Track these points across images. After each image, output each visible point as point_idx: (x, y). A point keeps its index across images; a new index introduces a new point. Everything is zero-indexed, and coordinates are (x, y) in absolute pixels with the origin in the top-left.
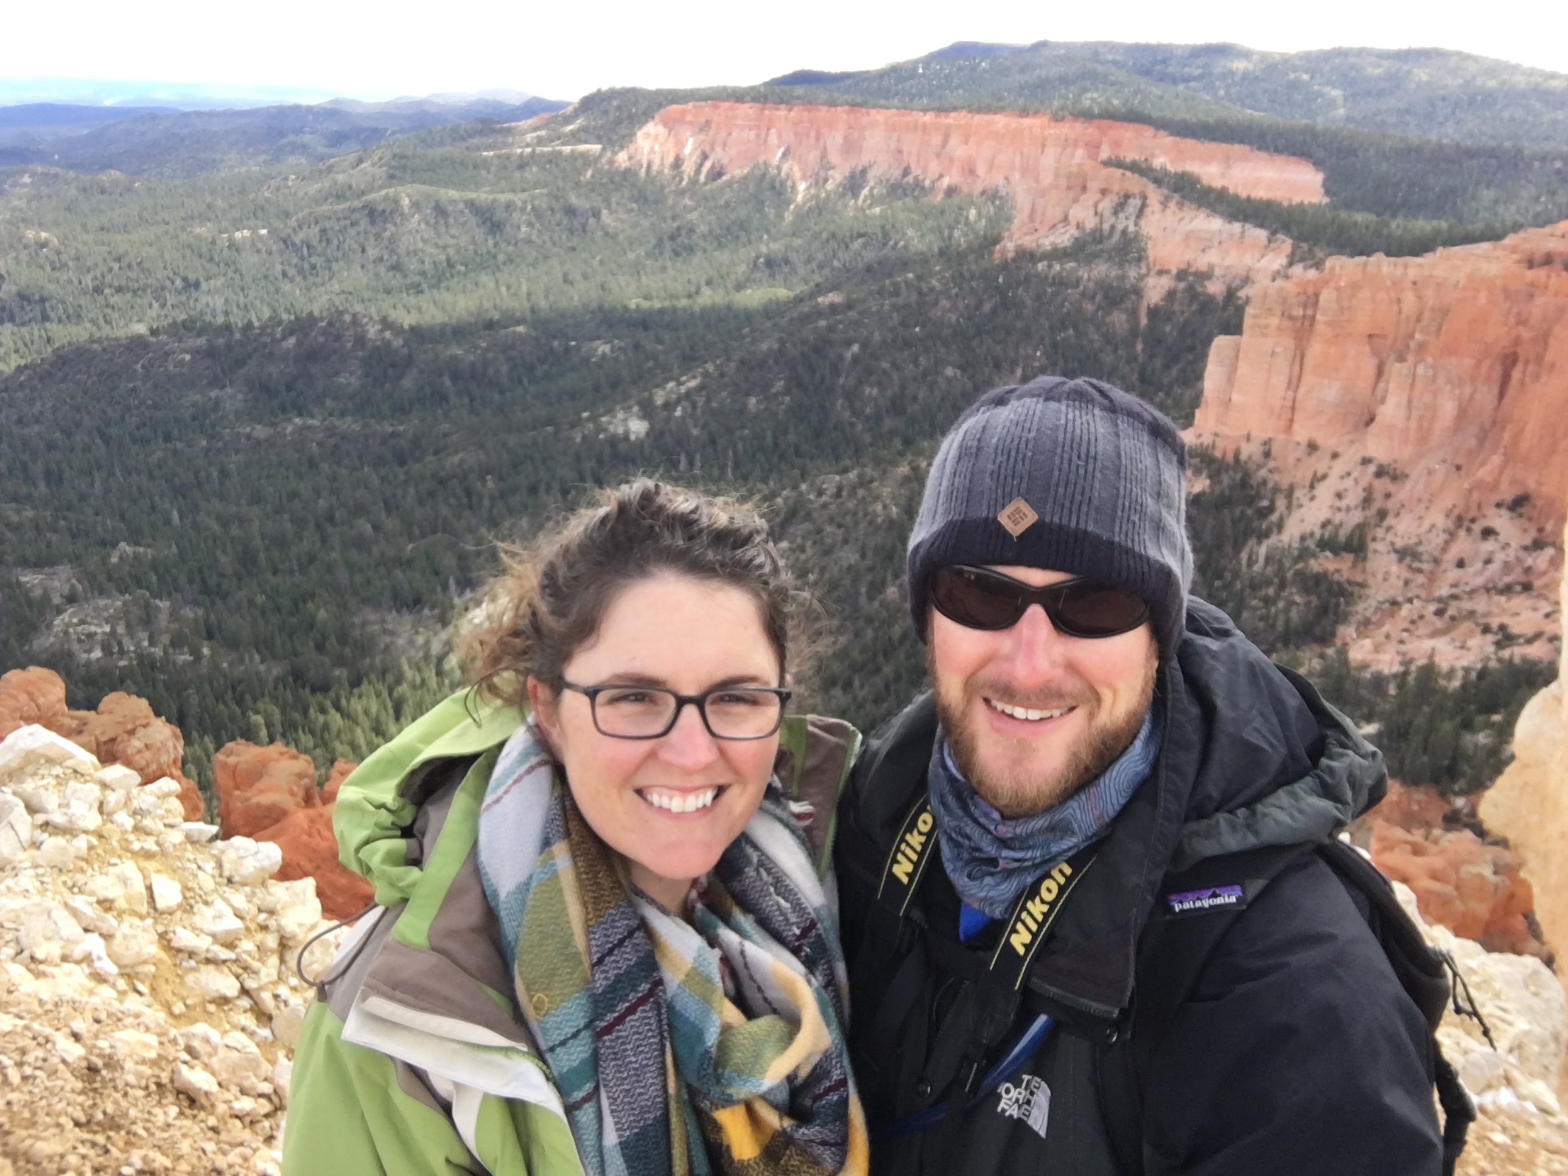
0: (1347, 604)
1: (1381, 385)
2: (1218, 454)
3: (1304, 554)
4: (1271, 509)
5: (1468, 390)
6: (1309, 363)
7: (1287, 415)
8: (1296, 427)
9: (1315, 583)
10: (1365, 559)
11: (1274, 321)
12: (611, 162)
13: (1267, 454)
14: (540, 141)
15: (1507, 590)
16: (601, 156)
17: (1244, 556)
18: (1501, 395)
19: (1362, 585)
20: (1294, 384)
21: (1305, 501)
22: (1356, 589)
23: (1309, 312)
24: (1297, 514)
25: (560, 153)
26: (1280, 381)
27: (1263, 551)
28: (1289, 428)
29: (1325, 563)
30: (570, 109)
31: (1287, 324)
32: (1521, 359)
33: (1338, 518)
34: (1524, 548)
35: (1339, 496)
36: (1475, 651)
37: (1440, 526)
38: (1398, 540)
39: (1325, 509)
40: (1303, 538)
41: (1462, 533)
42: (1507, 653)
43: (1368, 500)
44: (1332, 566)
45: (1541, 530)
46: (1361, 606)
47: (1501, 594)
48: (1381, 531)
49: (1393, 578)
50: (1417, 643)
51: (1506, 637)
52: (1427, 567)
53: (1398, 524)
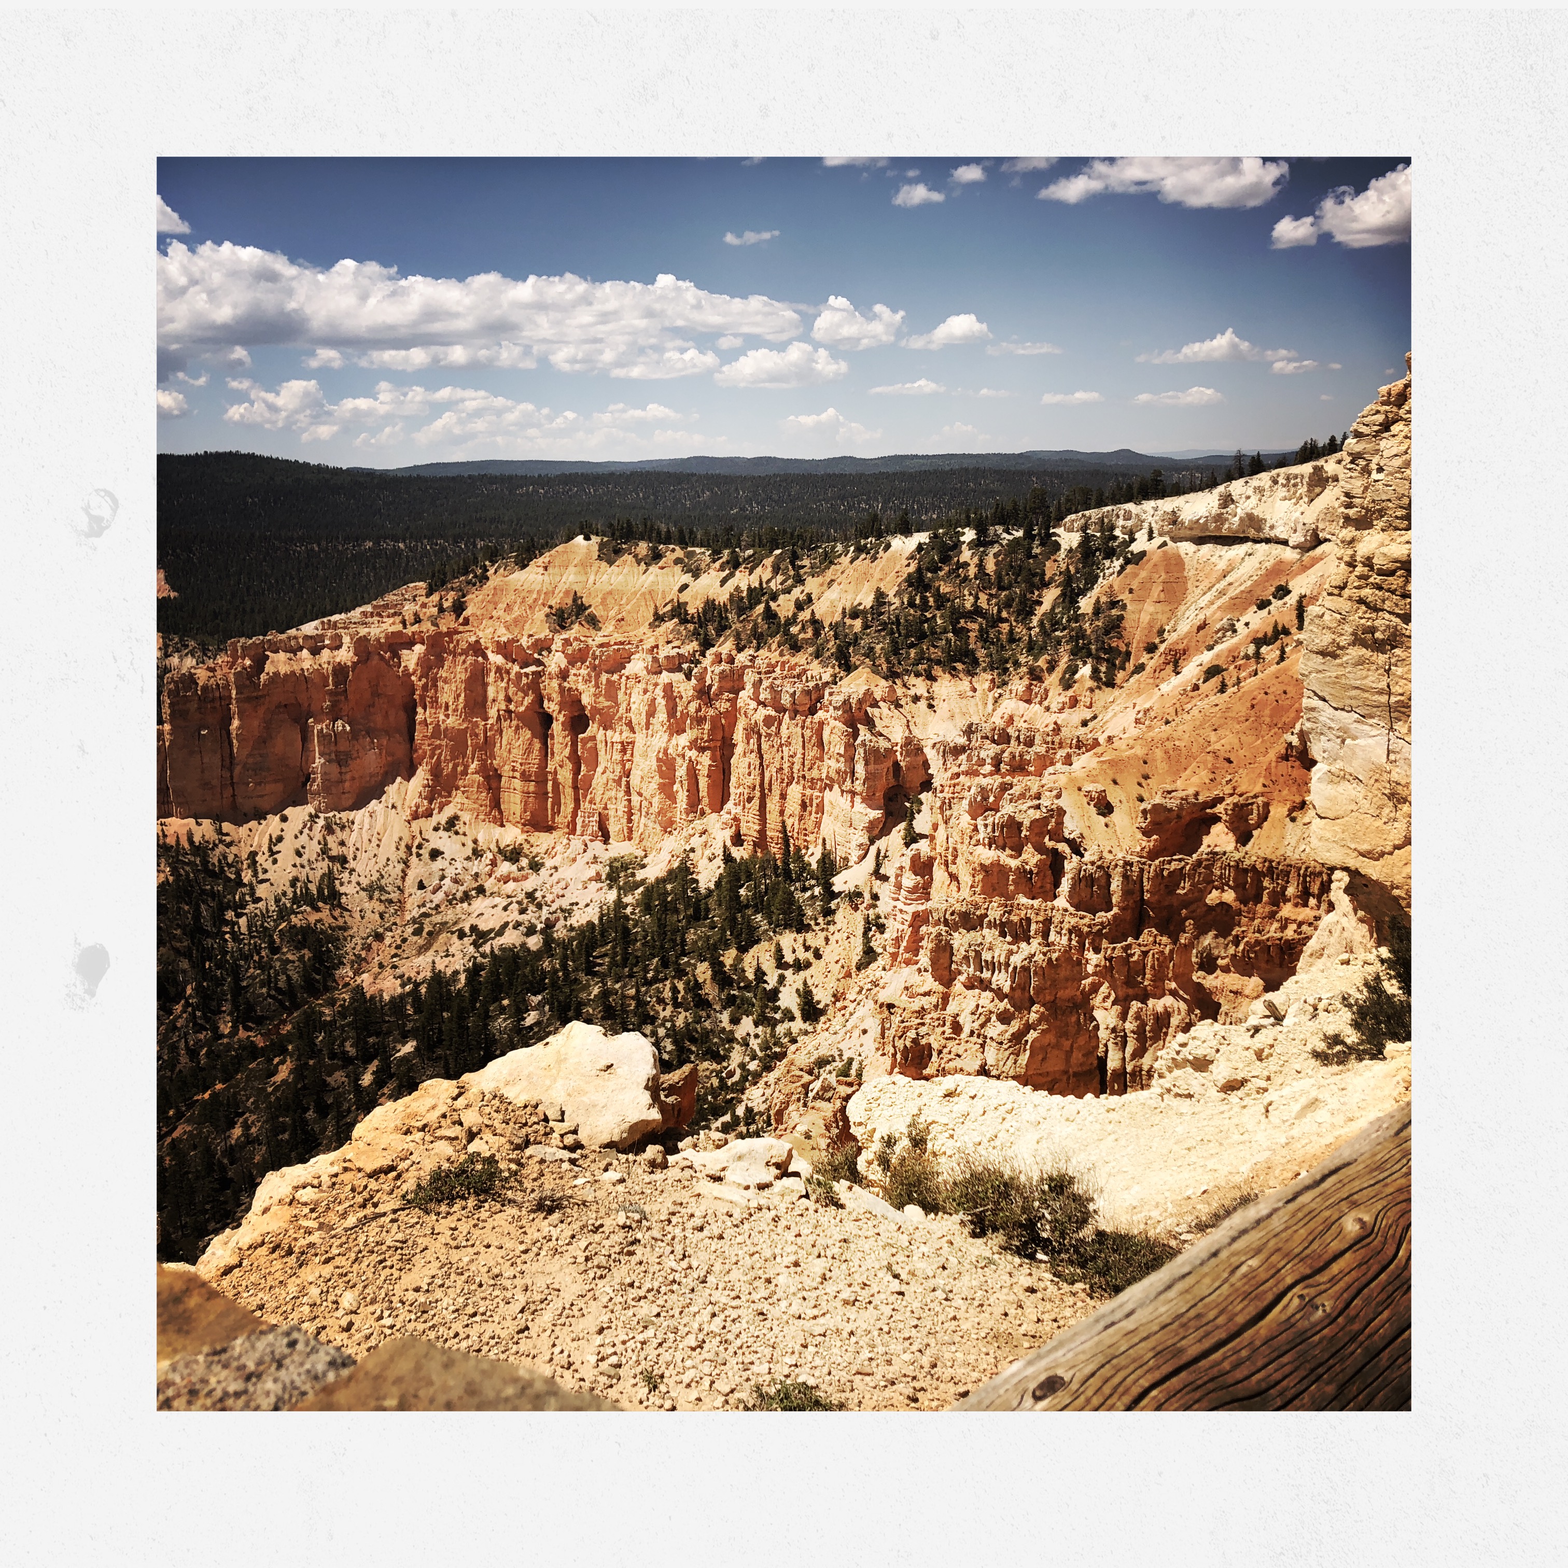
0: (337, 948)
1: (308, 747)
4: (239, 881)
6: (237, 740)
7: (228, 790)
9: (302, 937)
10: (339, 905)
11: (193, 706)
13: (219, 831)
15: (466, 897)
17: (226, 931)
19: (346, 927)
20: (227, 761)
21: (268, 865)
22: (339, 934)
24: (264, 879)
26: (214, 760)
27: (242, 921)
28: (233, 803)
29: (309, 916)
31: (206, 706)
33: (302, 874)
34: (468, 859)
35: (299, 854)
36: (459, 955)
37: (394, 858)
38: (362, 880)
39: (290, 868)
40: (277, 900)
41: (414, 859)
42: (487, 948)
43: (325, 851)
44: (313, 917)
45: (475, 842)
46: (349, 946)
47: (462, 901)
48: (346, 875)
49: (368, 914)
50: (408, 963)
51: (480, 936)
52: (394, 896)
53: (358, 866)
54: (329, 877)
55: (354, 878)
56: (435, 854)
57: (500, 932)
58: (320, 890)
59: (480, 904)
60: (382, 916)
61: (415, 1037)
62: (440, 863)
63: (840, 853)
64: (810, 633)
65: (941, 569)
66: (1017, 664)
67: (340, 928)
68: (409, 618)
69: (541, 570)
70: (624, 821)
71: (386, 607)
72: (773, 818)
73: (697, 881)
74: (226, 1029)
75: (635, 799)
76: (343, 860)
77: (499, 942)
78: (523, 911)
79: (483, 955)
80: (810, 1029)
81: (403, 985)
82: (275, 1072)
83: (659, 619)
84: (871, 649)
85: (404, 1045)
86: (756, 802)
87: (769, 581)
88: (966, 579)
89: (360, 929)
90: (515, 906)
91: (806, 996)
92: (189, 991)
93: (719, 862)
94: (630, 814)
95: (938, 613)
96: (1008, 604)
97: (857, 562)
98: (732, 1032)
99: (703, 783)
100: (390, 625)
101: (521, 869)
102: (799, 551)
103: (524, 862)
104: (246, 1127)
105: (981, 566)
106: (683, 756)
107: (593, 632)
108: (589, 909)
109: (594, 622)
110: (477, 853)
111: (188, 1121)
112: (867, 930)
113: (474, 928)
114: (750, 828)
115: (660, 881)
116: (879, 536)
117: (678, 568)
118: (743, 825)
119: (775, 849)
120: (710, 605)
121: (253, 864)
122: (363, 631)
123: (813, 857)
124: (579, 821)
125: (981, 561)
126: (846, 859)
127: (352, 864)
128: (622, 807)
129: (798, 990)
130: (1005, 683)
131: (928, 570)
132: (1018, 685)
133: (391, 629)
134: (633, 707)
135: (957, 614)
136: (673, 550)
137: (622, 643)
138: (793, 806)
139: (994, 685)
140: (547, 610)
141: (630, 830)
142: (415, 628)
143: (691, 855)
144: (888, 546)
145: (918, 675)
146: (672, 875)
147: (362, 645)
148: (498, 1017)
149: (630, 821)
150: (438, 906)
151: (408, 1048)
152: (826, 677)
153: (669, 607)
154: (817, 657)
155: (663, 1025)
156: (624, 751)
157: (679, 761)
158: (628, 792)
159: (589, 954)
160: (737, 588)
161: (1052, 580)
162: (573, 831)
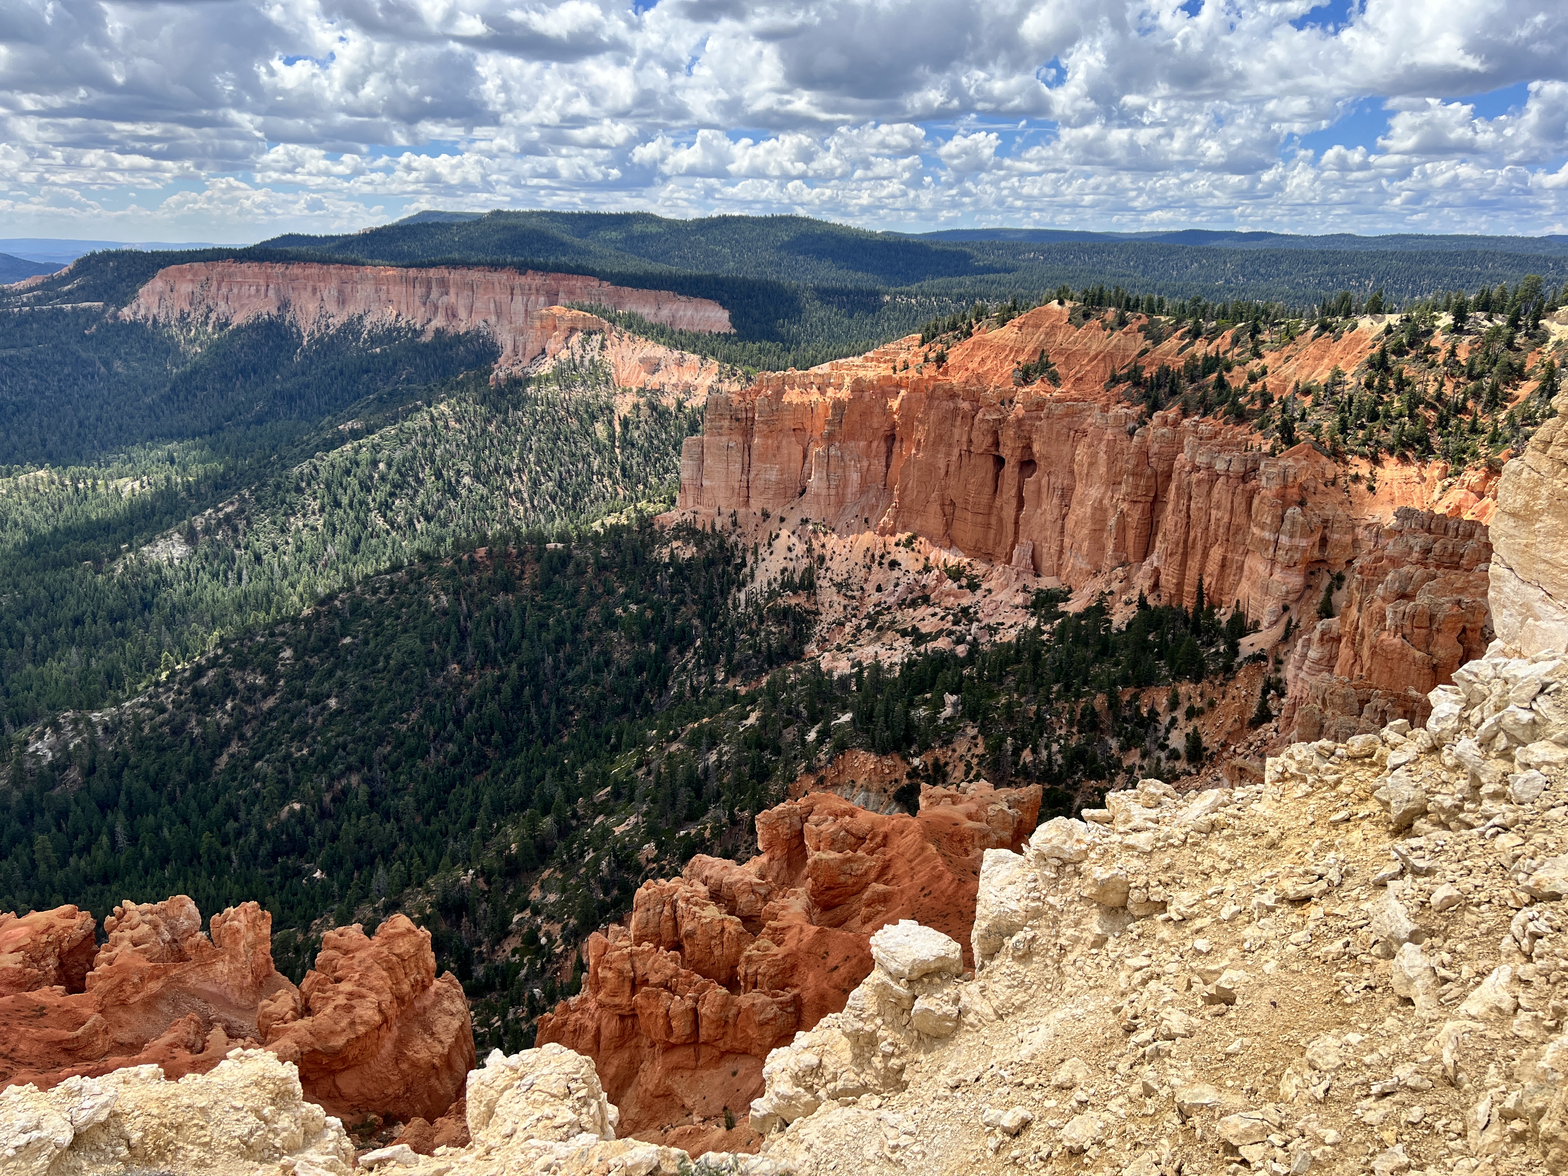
0: (808, 629)
1: (807, 465)
2: (699, 527)
3: (773, 595)
4: (744, 564)
5: (865, 464)
6: (755, 453)
7: (744, 492)
8: (752, 501)
9: (784, 615)
10: (815, 594)
11: (726, 423)
12: (115, 317)
13: (735, 523)
14: (39, 300)
15: (913, 604)
16: (104, 311)
17: (730, 602)
18: (888, 466)
19: (817, 613)
20: (746, 468)
21: (766, 555)
22: (811, 617)
23: (750, 415)
24: (762, 566)
25: (61, 310)
26: (736, 468)
27: (742, 596)
28: (747, 503)
29: (791, 600)
30: (65, 271)
31: (735, 424)
32: (898, 438)
33: (790, 566)
34: (919, 572)
35: (790, 549)
36: (900, 650)
37: (861, 563)
38: (835, 577)
39: (782, 560)
40: (769, 584)
41: (875, 567)
42: (922, 649)
43: (810, 550)
44: (793, 602)
45: (927, 559)
46: (818, 628)
47: (909, 607)
48: (822, 572)
49: (836, 605)
50: (860, 650)
51: (918, 638)
52: (857, 594)
53: (834, 565)
54: (809, 570)
55: (829, 574)
56: (894, 564)
57: (935, 638)
58: (802, 579)
59: (923, 611)
60: (845, 607)
61: (852, 710)
62: (896, 573)
63: (1251, 617)
64: (1258, 405)
65: (1407, 353)
66: (1475, 455)
67: (813, 612)
68: (899, 366)
69: (1016, 330)
70: (1055, 559)
71: (886, 353)
72: (1192, 575)
73: (1110, 622)
74: (721, 676)
75: (1067, 541)
76: (822, 559)
77: (931, 645)
78: (956, 623)
79: (919, 654)
80: (1193, 771)
81: (852, 667)
82: (747, 718)
83: (1115, 380)
84: (1318, 427)
85: (844, 713)
86: (1178, 557)
87: (1226, 352)
88: (1433, 365)
89: (828, 617)
90: (950, 617)
91: (1194, 741)
92: (698, 643)
93: (1134, 607)
94: (1061, 552)
95: (1397, 397)
96: (1476, 395)
97: (1320, 340)
98: (1120, 760)
99: (1131, 534)
100: (884, 370)
101: (960, 587)
102: (1261, 325)
103: (964, 582)
104: (720, 755)
105: (1453, 353)
106: (1116, 507)
107: (1052, 388)
108: (1012, 631)
109: (1055, 380)
110: (927, 569)
111: (681, 741)
112: (1265, 692)
113: (915, 629)
114: (1168, 581)
115: (1079, 616)
116: (1347, 316)
117: (1141, 336)
118: (1163, 577)
119: (1189, 603)
120: (1165, 371)
121: (755, 552)
122: (861, 373)
123: (1223, 616)
124: (1015, 552)
125: (1454, 347)
126: (1257, 623)
127: (829, 563)
128: (1054, 548)
129: (1187, 735)
130: (1458, 474)
131: (1394, 352)
132: (1472, 477)
133: (883, 373)
134: (1077, 459)
135: (1415, 401)
136: (1139, 318)
137: (1075, 400)
138: (1212, 567)
139: (1445, 475)
140: (1015, 365)
141: (1060, 566)
142: (903, 374)
143: (1109, 598)
144: (1355, 326)
145: (1363, 456)
146: (1088, 612)
147: (858, 386)
148: (919, 706)
149: (1060, 558)
150: (889, 608)
151: (846, 717)
152: (1266, 448)
153: (1126, 371)
154: (1261, 428)
155: (1057, 741)
156: (1063, 497)
157: (1111, 511)
158: (1062, 532)
159: (1002, 668)
160: (1193, 356)
161: (1533, 371)
162: (1009, 562)
